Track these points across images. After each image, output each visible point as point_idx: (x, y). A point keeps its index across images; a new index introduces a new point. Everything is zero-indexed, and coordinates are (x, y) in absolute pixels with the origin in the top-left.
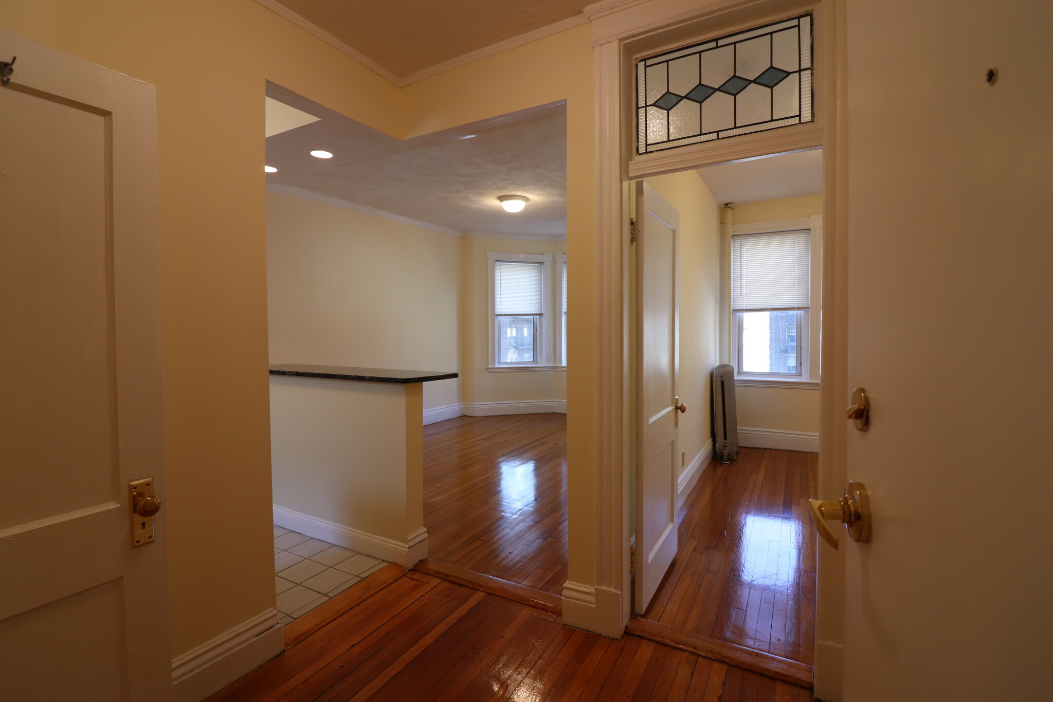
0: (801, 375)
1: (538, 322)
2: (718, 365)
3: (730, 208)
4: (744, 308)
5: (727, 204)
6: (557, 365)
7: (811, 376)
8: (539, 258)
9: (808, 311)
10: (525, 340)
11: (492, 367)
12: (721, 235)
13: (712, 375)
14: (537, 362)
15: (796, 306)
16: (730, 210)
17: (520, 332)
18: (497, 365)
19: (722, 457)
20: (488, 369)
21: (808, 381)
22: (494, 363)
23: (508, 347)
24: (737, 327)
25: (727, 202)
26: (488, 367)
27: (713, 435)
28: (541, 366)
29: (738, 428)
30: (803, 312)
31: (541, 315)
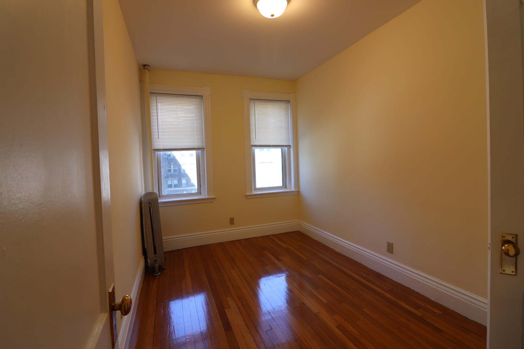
0: (201, 194)
2: (144, 193)
3: (147, 69)
4: (162, 148)
5: (145, 66)
7: (208, 194)
9: (203, 151)
12: (141, 90)
13: (141, 203)
15: (196, 147)
16: (147, 71)
19: (154, 268)
21: (206, 197)
24: (156, 162)
25: (145, 64)
27: (145, 252)
29: (163, 238)
30: (200, 151)
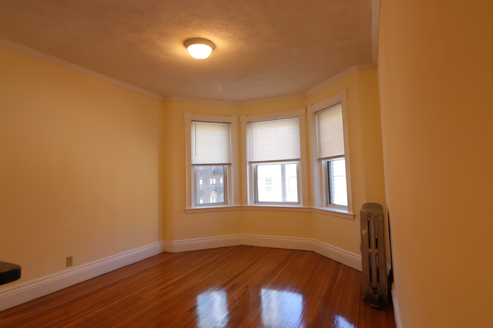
1: (227, 170)
6: (244, 205)
8: (227, 119)
10: (221, 185)
11: (189, 208)
14: (227, 203)
17: (218, 181)
18: (193, 207)
20: (185, 210)
22: (190, 205)
23: (211, 190)
26: (186, 209)
28: (230, 206)
31: (229, 164)
